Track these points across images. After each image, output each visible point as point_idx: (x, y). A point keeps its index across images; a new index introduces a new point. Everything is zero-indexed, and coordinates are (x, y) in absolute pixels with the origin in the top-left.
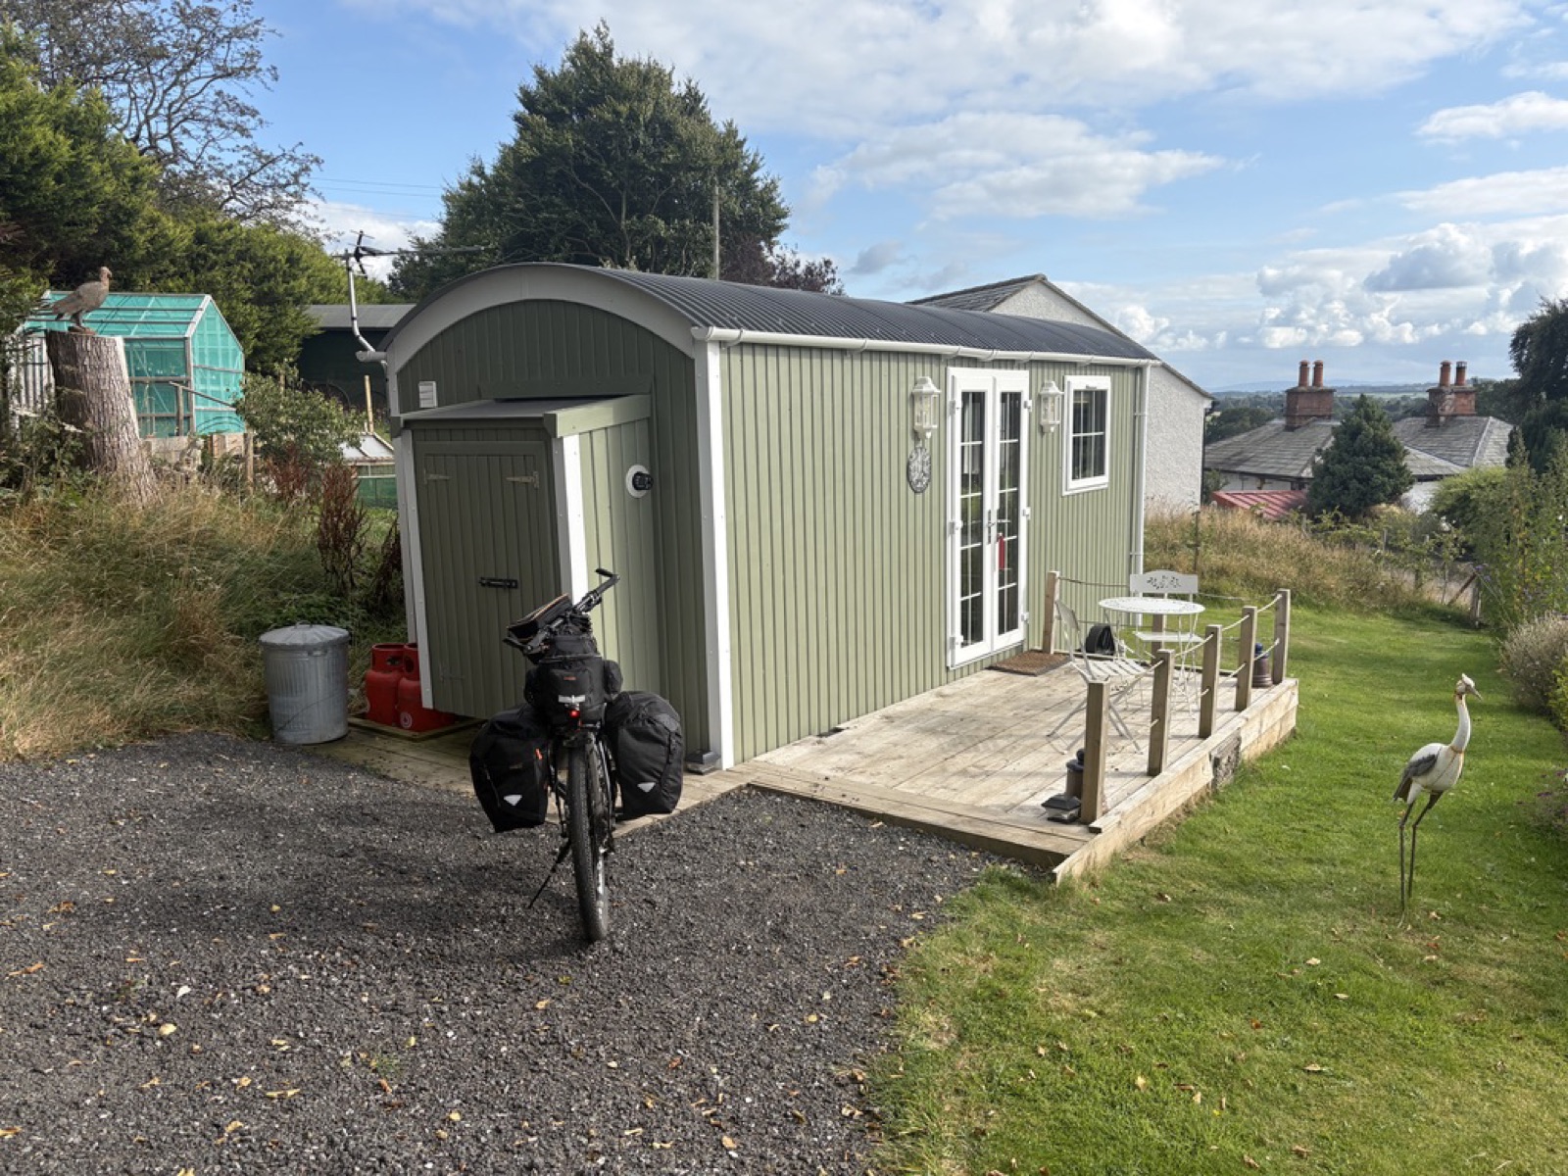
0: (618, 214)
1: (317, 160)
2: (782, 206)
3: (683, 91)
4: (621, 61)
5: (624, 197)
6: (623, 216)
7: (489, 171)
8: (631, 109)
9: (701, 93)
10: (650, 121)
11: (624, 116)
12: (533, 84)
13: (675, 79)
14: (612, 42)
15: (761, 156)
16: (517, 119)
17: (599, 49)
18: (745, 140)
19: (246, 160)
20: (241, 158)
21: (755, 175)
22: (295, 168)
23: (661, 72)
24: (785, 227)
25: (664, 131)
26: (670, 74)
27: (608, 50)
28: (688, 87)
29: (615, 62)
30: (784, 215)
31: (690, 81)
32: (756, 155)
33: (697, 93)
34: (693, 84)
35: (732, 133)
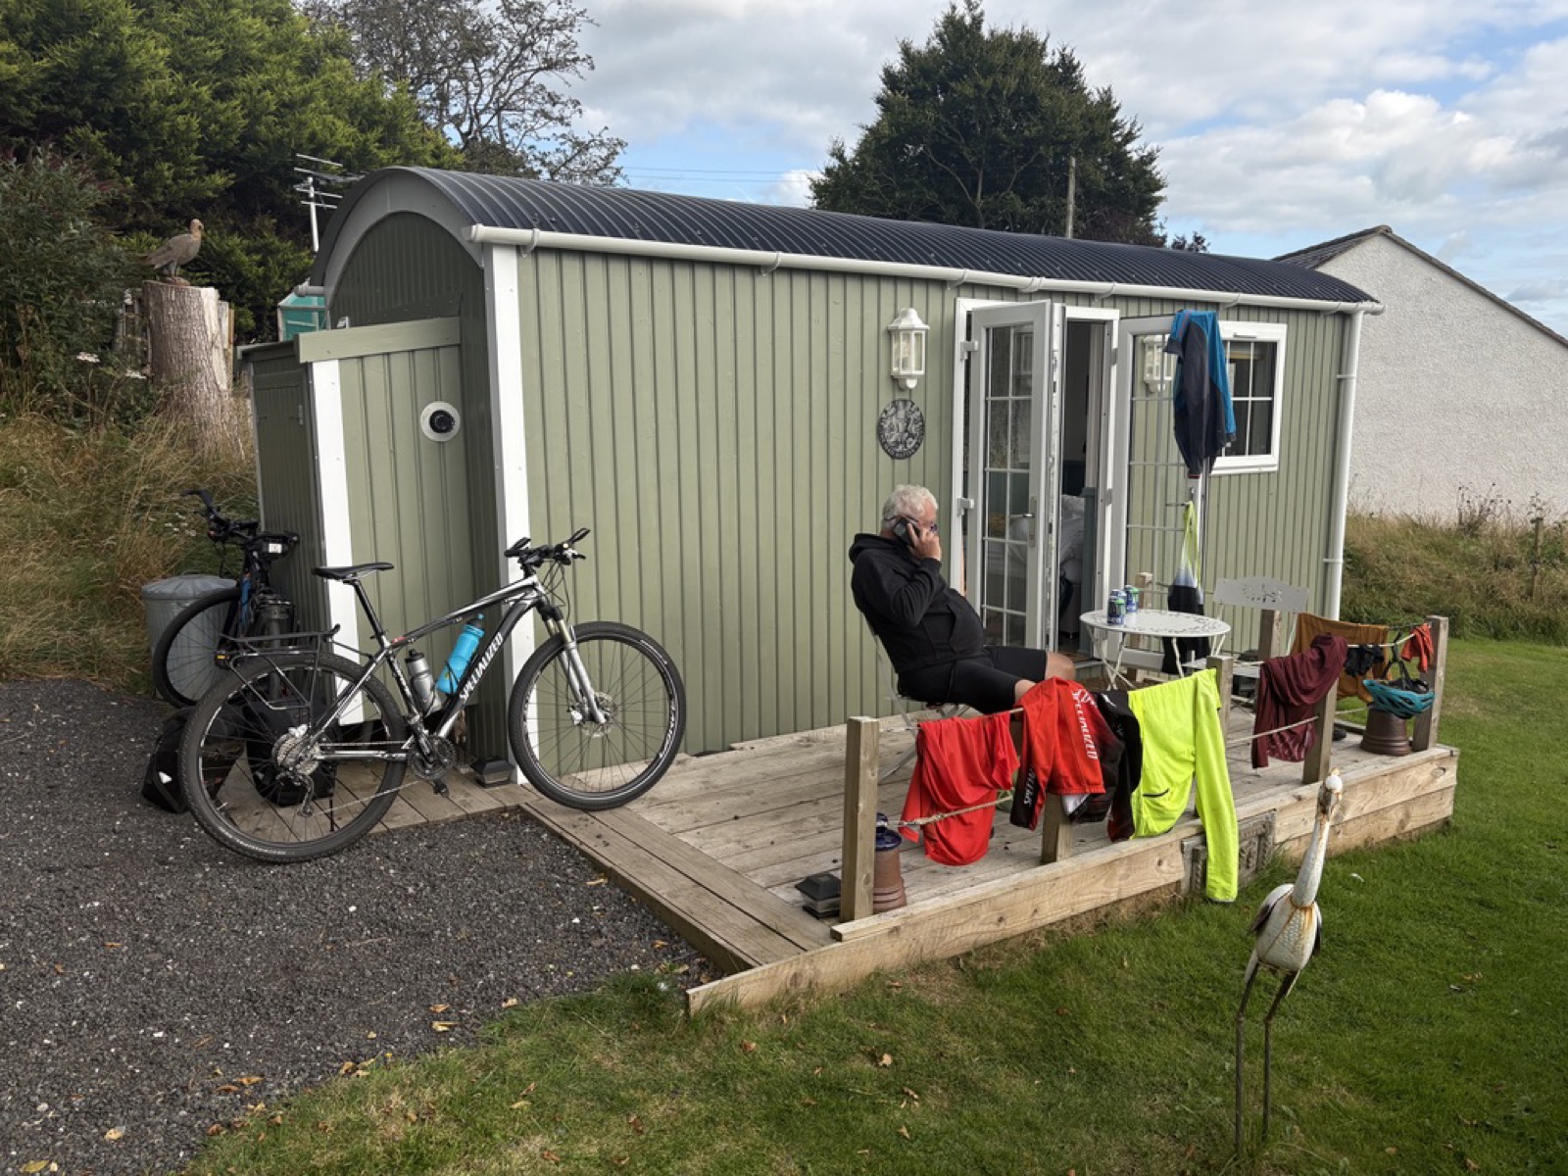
0: (974, 193)
1: (620, 144)
2: (1158, 177)
3: (1057, 59)
4: (992, 33)
5: (981, 175)
6: (979, 195)
7: (849, 154)
8: (995, 83)
9: (1075, 62)
10: (1013, 94)
11: (987, 91)
12: (897, 63)
13: (1049, 50)
14: (982, 14)
15: (1138, 126)
16: (879, 101)
17: (968, 20)
18: (1118, 108)
19: (562, 148)
20: (558, 146)
21: (1129, 147)
22: (604, 152)
23: (1035, 43)
24: (1159, 199)
25: (1027, 103)
26: (1044, 44)
27: (977, 22)
28: (1062, 55)
29: (985, 32)
30: (1159, 187)
31: (1064, 50)
32: (1133, 124)
33: (1071, 61)
34: (1068, 51)
35: (1107, 99)
